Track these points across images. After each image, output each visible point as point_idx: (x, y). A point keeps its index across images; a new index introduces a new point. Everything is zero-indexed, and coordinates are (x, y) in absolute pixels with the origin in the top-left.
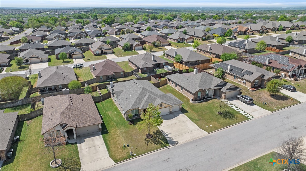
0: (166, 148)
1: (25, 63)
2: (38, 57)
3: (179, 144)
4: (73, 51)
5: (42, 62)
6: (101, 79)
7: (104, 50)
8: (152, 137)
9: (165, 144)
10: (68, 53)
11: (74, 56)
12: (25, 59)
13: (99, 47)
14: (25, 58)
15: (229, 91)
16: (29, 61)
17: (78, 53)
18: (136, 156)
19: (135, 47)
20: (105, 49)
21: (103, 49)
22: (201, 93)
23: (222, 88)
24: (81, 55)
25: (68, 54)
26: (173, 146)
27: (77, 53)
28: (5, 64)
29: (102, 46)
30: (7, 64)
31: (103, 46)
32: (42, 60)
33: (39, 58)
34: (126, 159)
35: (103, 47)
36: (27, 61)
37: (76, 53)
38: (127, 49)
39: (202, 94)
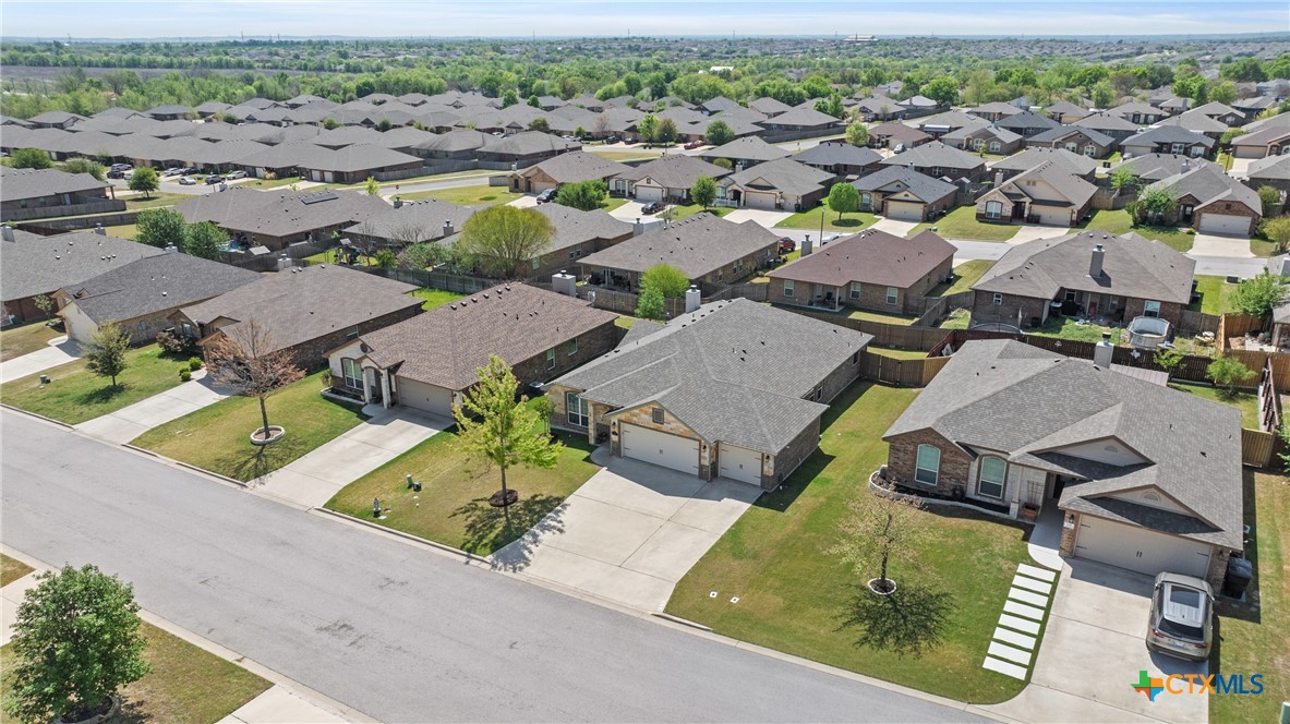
0: (469, 557)
1: (729, 201)
2: (773, 188)
3: (518, 576)
4: (898, 186)
5: (779, 207)
6: (789, 292)
7: (1027, 204)
8: (500, 506)
9: (486, 545)
10: (876, 191)
11: (892, 207)
12: (730, 189)
13: (1010, 188)
14: (734, 182)
15: (1106, 513)
16: (742, 196)
17: (911, 197)
18: (383, 523)
19: (1204, 215)
20: (1035, 202)
21: (1027, 200)
22: (943, 461)
23: (1082, 481)
24: (922, 206)
25: (881, 194)
26: (494, 566)
27: (906, 195)
28: (679, 193)
29: (1029, 183)
30: (685, 197)
31: (1034, 183)
32: (782, 201)
33: (773, 191)
34: (351, 513)
35: (1031, 189)
36: (737, 195)
37: (900, 196)
38: (1159, 217)
39: (948, 468)
